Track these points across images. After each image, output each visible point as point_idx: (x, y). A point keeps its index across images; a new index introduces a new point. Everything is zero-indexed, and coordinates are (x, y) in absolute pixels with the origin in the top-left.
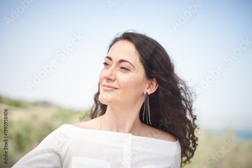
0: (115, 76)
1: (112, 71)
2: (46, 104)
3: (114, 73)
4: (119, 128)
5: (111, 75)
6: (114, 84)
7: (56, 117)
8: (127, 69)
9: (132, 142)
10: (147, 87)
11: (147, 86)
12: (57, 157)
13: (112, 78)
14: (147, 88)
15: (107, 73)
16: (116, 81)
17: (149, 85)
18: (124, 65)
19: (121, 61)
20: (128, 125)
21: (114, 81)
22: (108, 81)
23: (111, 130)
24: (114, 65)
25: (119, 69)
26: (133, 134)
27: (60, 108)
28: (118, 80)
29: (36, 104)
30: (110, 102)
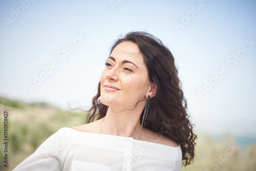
0: (118, 76)
1: (115, 71)
2: (43, 105)
3: (117, 73)
4: (119, 131)
5: (114, 75)
6: (117, 85)
7: (53, 118)
8: (131, 71)
9: (133, 146)
10: (149, 90)
11: (150, 88)
12: (56, 162)
13: (115, 78)
14: (150, 92)
15: (110, 73)
16: (119, 82)
17: (151, 88)
18: (127, 65)
19: (125, 62)
20: (129, 129)
21: (117, 81)
22: (110, 81)
23: (111, 134)
24: (117, 65)
25: (122, 69)
26: (134, 138)
27: (58, 110)
28: (121, 81)
29: (33, 105)
30: (112, 103)
